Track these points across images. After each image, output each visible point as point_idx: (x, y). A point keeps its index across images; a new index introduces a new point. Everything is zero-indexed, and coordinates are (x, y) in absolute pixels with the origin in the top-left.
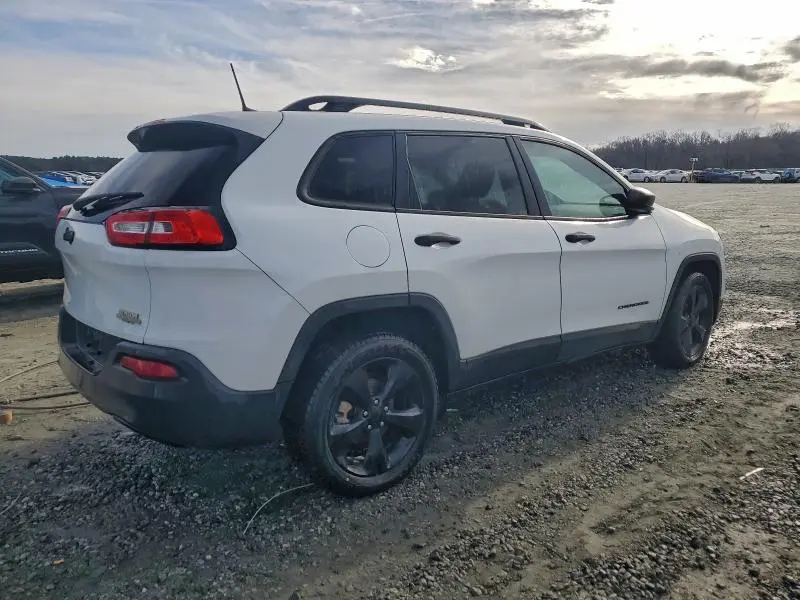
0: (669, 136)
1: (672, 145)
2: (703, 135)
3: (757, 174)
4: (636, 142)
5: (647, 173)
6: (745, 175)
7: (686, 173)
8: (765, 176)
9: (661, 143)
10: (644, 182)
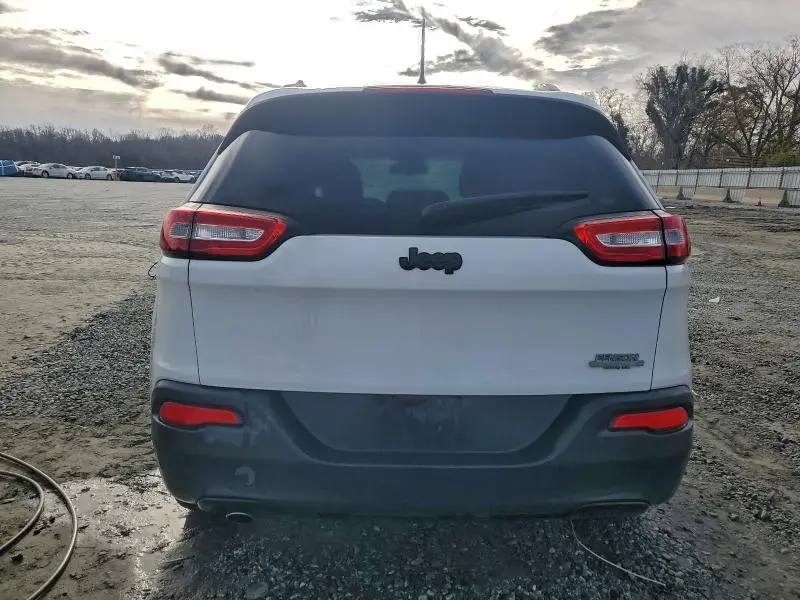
0: (58, 130)
1: (63, 139)
2: (95, 133)
3: (176, 175)
4: (18, 133)
5: (70, 169)
6: (165, 175)
7: (110, 171)
8: (182, 177)
9: (50, 135)
10: (85, 179)
